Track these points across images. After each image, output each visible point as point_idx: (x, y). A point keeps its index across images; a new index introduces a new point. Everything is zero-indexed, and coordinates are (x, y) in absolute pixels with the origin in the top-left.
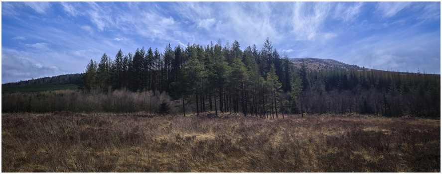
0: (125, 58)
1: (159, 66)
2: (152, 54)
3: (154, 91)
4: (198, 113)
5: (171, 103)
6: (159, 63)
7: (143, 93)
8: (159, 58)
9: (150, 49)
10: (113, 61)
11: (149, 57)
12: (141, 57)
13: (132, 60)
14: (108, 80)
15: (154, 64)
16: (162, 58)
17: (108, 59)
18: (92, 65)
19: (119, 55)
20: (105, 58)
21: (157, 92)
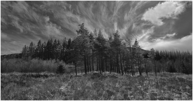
0: (42, 44)
1: (60, 48)
2: (56, 42)
3: (56, 60)
4: (86, 72)
5: (66, 66)
6: (60, 47)
7: (50, 61)
8: (60, 45)
9: (56, 40)
10: (36, 45)
11: (55, 44)
12: (51, 44)
13: (46, 45)
14: (33, 55)
15: (57, 47)
16: (61, 45)
17: (34, 45)
18: (26, 47)
19: (39, 42)
20: (32, 44)
21: (58, 60)
